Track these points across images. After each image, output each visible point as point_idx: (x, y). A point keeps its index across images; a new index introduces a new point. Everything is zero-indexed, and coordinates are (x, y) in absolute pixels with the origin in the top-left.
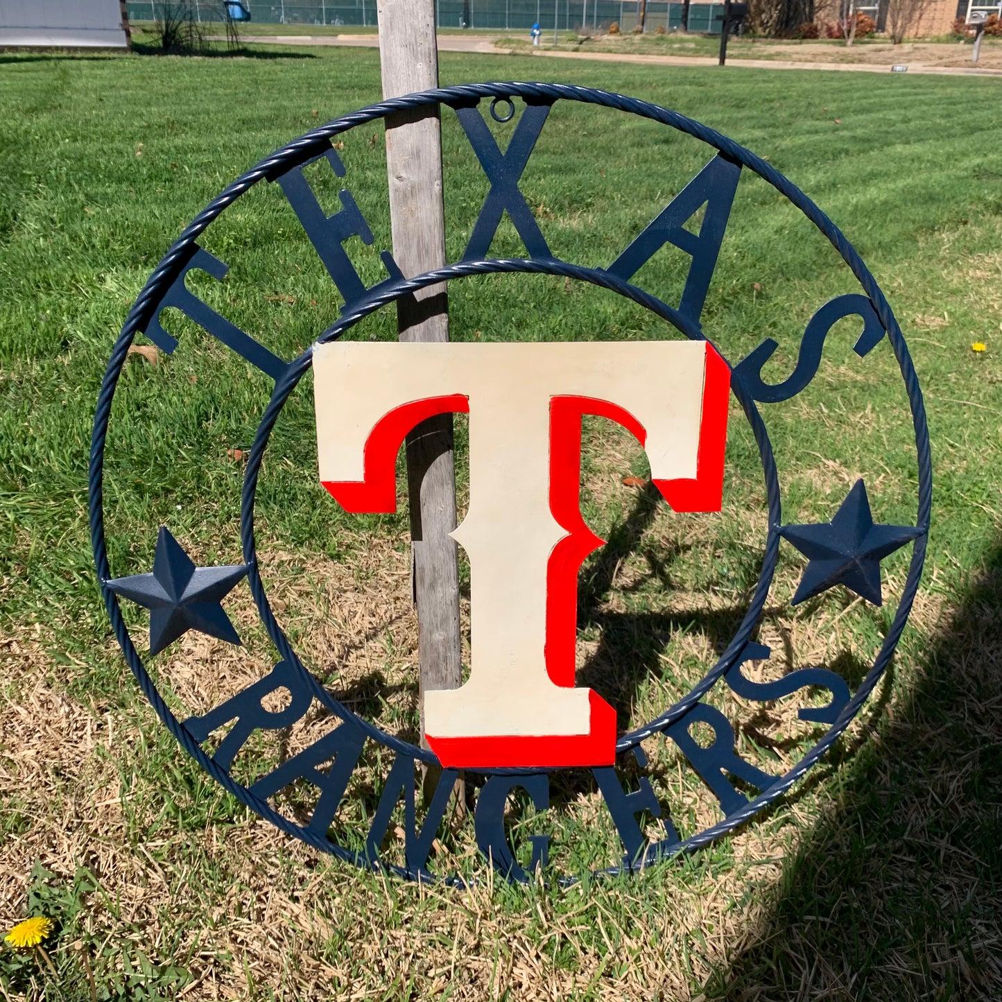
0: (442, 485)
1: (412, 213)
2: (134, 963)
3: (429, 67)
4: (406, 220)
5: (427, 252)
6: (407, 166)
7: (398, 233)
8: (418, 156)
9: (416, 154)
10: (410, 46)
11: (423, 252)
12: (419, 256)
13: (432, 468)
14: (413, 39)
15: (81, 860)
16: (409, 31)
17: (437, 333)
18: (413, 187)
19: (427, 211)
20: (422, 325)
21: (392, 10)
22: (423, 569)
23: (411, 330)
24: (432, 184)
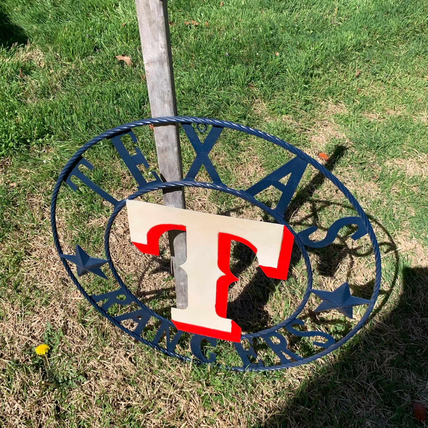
0: (182, 242)
1: (166, 157)
2: (71, 370)
3: (170, 107)
4: (163, 159)
5: (172, 170)
6: (163, 140)
7: (160, 162)
8: (167, 138)
9: (166, 137)
10: (162, 98)
11: (171, 170)
12: (169, 171)
13: (178, 236)
14: (163, 95)
15: (63, 322)
16: (161, 92)
17: (178, 196)
18: (166, 148)
19: (172, 157)
20: (172, 193)
21: (153, 83)
22: (175, 264)
23: (167, 194)
24: (173, 148)
